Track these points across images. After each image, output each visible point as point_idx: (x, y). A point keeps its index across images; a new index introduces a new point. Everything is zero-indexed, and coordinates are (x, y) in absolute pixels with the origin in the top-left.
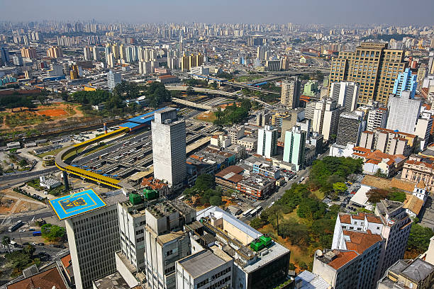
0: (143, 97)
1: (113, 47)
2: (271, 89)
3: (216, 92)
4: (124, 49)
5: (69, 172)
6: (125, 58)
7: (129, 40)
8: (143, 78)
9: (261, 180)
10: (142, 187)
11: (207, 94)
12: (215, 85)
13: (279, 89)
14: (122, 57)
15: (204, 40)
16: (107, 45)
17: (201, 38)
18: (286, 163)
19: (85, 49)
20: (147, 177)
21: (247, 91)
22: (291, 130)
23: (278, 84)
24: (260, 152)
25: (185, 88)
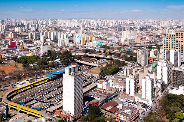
0: (59, 59)
1: (45, 33)
2: (131, 54)
3: (100, 56)
4: (50, 33)
5: (10, 106)
6: (50, 38)
7: (53, 29)
8: (59, 49)
9: (129, 111)
10: (55, 116)
11: (95, 57)
12: (100, 52)
13: (136, 54)
14: (49, 37)
15: (94, 28)
16: (42, 31)
17: (92, 27)
18: (143, 99)
19: (29, 33)
20: (58, 109)
21: (118, 55)
22: (145, 78)
23: (135, 51)
24: (127, 92)
25: (83, 54)
